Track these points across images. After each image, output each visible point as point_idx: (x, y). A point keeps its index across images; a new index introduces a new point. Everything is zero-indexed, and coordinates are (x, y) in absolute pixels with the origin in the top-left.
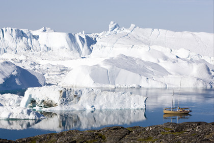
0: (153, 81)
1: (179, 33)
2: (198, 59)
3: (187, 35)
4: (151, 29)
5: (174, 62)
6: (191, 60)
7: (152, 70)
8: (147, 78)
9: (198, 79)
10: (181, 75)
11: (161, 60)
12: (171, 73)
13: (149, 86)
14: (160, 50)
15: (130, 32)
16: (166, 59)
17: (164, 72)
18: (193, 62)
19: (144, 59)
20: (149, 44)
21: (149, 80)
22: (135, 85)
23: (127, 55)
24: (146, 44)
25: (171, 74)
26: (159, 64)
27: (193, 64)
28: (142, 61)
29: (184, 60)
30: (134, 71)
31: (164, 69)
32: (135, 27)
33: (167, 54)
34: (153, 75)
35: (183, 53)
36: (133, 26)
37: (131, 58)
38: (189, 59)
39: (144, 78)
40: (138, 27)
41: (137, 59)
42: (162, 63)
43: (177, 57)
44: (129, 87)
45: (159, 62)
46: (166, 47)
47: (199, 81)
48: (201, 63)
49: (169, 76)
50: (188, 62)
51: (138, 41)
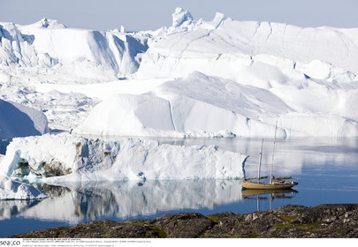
0: (258, 125)
1: (310, 31)
2: (348, 81)
3: (327, 33)
4: (255, 23)
5: (301, 88)
6: (335, 82)
7: (257, 102)
8: (248, 119)
9: (348, 120)
10: (313, 111)
11: (275, 83)
12: (295, 108)
13: (251, 134)
14: (273, 64)
15: (212, 27)
16: (284, 80)
17: (281, 106)
18: (338, 87)
19: (242, 81)
20: (250, 52)
21: (251, 121)
22: (223, 133)
23: (207, 74)
24: (245, 51)
25: (293, 110)
26: (271, 90)
27: (338, 91)
28: (238, 85)
29: (320, 82)
30: (222, 104)
31: (280, 100)
32: (224, 19)
33: (287, 71)
34: (260, 112)
35: (318, 70)
36: (219, 16)
37: (217, 79)
38: (330, 80)
39: (242, 119)
40: (229, 19)
41: (228, 81)
42: (278, 90)
43: (307, 77)
44: (212, 136)
45: (271, 87)
46: (285, 58)
47: (349, 124)
48: (354, 88)
49: (290, 114)
50: (328, 87)
51: (229, 46)
